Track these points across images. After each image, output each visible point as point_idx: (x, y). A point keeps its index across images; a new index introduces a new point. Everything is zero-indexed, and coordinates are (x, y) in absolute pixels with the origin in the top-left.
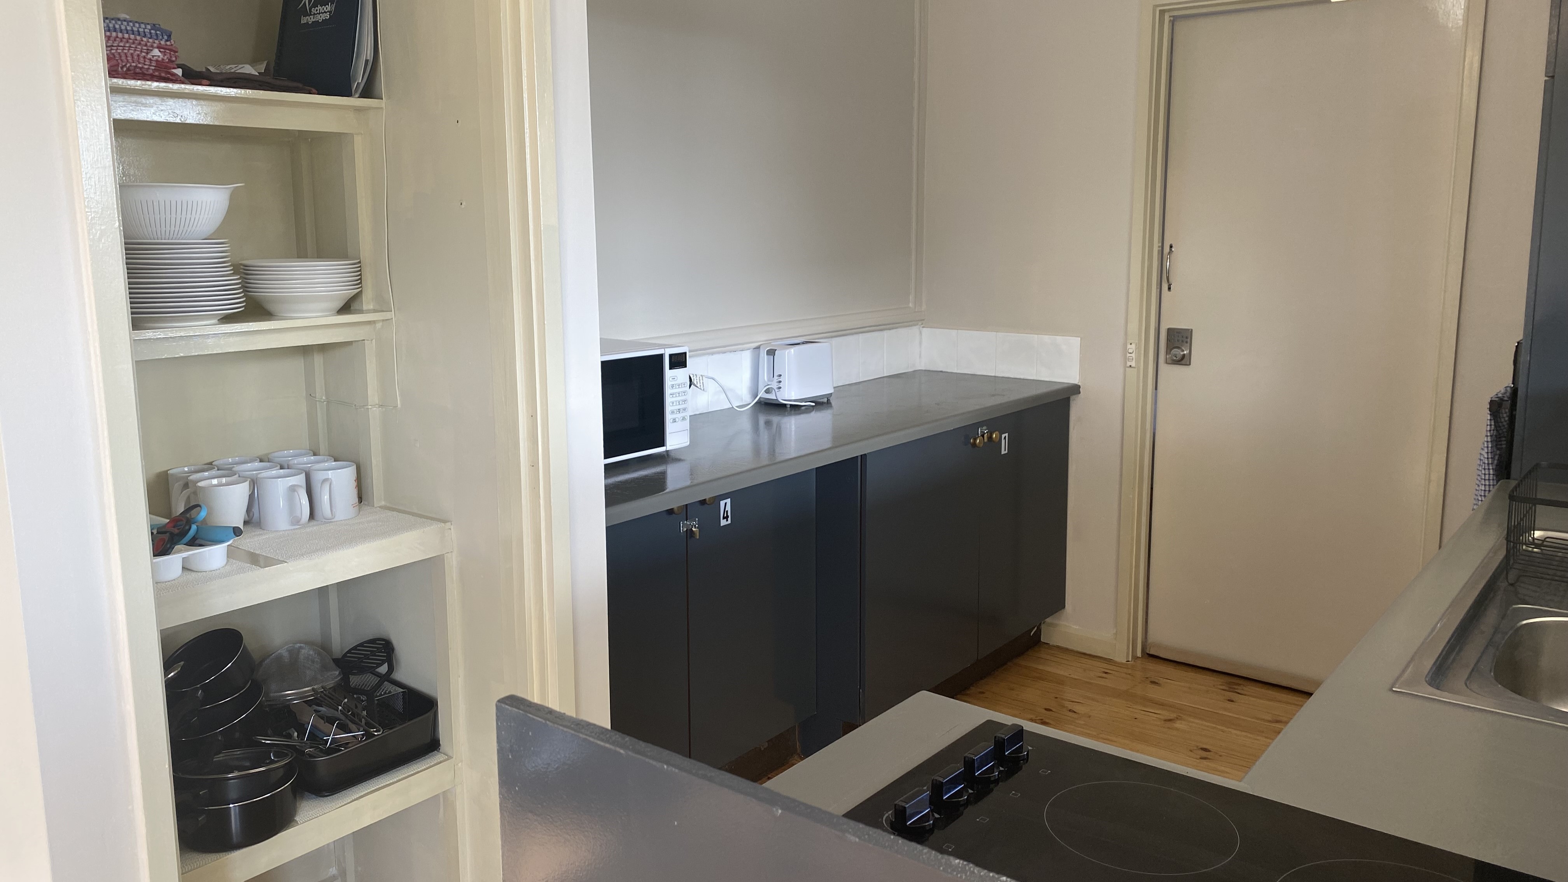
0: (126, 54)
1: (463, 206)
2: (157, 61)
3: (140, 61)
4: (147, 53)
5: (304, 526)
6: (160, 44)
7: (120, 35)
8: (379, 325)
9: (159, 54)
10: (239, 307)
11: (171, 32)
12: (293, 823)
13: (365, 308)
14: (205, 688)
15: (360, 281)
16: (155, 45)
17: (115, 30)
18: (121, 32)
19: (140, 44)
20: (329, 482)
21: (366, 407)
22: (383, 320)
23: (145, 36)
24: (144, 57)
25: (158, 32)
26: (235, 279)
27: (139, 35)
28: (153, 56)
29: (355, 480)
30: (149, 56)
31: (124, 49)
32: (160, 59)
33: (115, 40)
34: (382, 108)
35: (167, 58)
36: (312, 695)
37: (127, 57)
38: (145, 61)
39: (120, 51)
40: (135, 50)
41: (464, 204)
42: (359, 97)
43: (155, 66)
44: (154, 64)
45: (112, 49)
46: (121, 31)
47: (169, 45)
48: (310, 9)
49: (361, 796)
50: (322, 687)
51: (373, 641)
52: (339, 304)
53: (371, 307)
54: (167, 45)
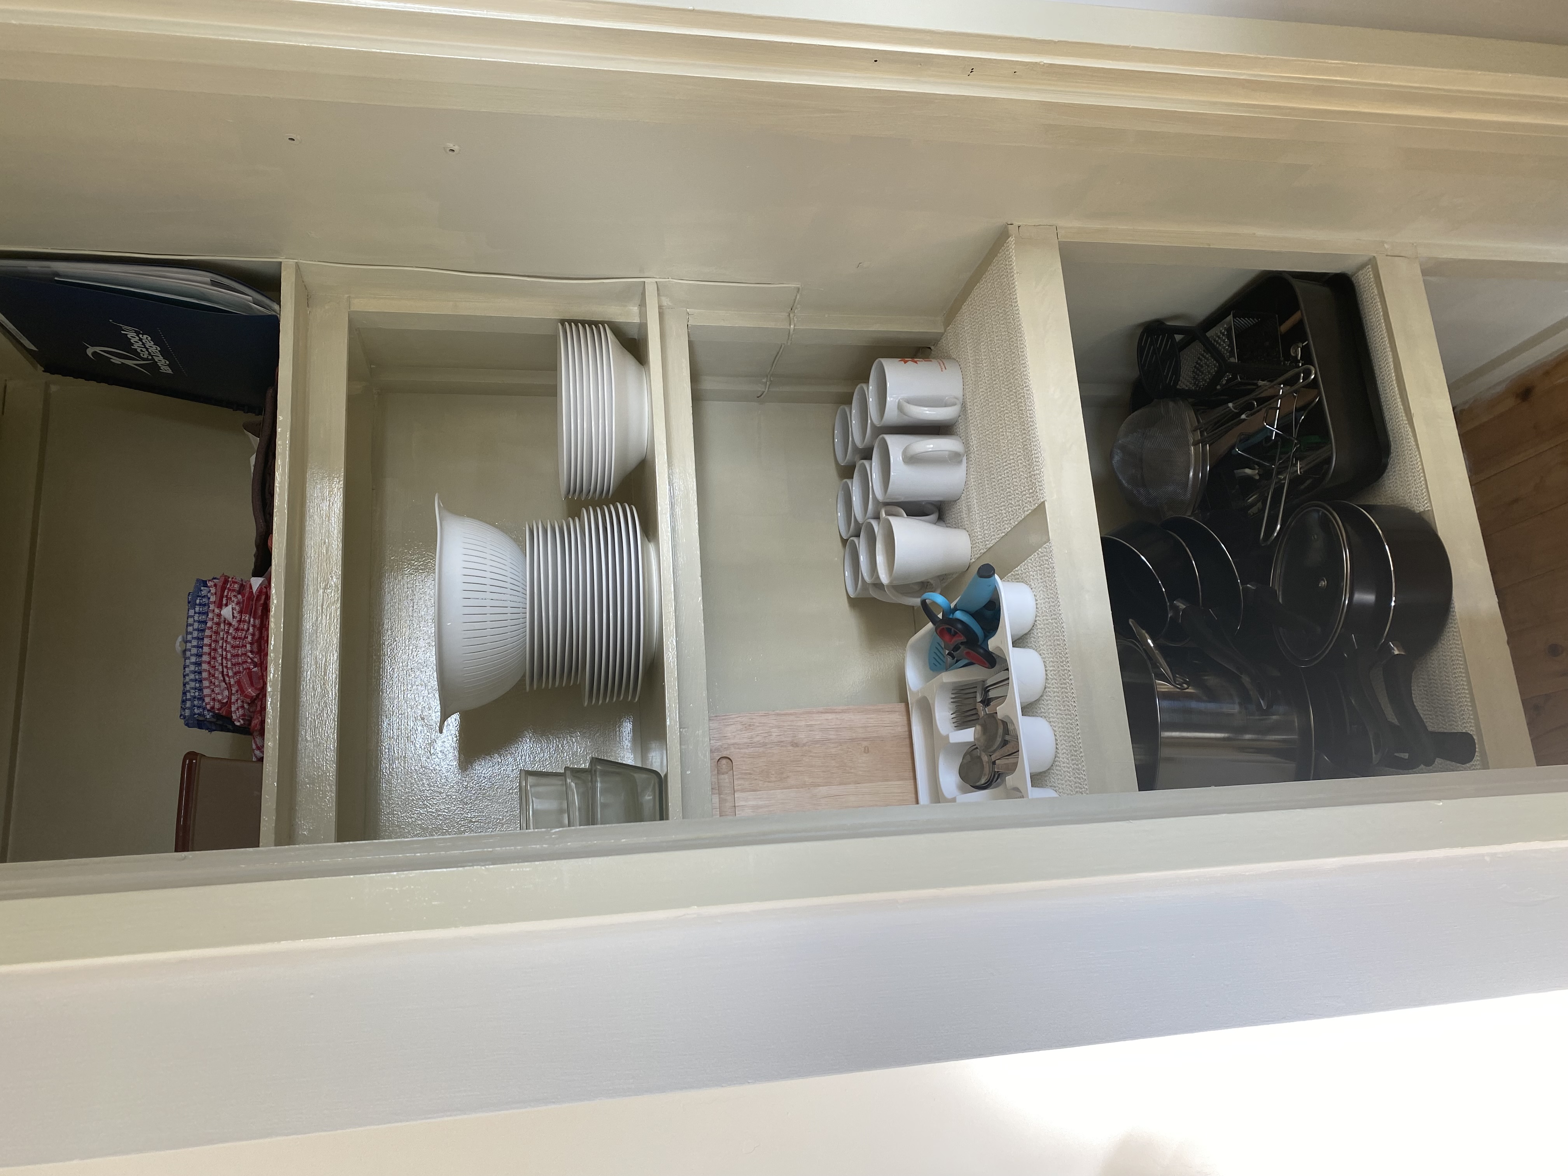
0: (233, 656)
1: (456, 148)
2: (241, 612)
3: (243, 637)
4: (230, 624)
5: (966, 444)
6: (215, 602)
7: (206, 658)
8: (666, 302)
9: (230, 607)
10: (632, 513)
11: (198, 580)
12: (1426, 517)
13: (637, 320)
14: (1172, 596)
15: (594, 324)
16: (217, 611)
17: (198, 664)
18: (201, 656)
19: (217, 633)
20: (905, 404)
21: (791, 331)
22: (658, 295)
23: (205, 623)
24: (237, 630)
25: (198, 601)
26: (588, 517)
27: (203, 631)
28: (234, 617)
29: (905, 362)
30: (234, 623)
31: (226, 658)
32: (237, 608)
33: (214, 667)
34: (297, 264)
35: (235, 596)
36: (1204, 447)
37: (237, 655)
38: (243, 630)
39: (229, 663)
40: (226, 641)
41: (451, 146)
42: (279, 303)
43: (250, 615)
44: (246, 617)
45: (228, 675)
46: (199, 655)
47: (216, 588)
48: (144, 359)
49: (1405, 409)
50: (1195, 430)
51: (1140, 350)
52: (630, 362)
53: (635, 309)
54: (216, 594)
